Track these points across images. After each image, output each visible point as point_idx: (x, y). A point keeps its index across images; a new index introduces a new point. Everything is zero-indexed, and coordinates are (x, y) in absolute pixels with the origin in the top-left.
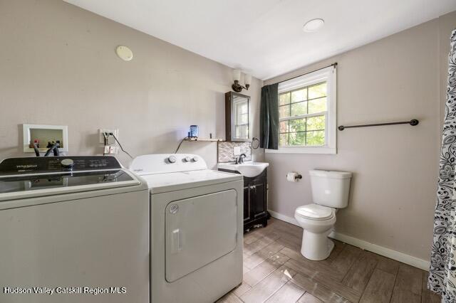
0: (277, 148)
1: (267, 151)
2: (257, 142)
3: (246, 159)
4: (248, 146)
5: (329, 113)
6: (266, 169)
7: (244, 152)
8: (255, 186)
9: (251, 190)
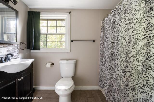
0: (39, 49)
1: (32, 51)
2: (25, 45)
3: (13, 57)
4: (16, 48)
5: (67, 34)
6: (32, 63)
7: (11, 52)
8: (22, 78)
9: (19, 82)
